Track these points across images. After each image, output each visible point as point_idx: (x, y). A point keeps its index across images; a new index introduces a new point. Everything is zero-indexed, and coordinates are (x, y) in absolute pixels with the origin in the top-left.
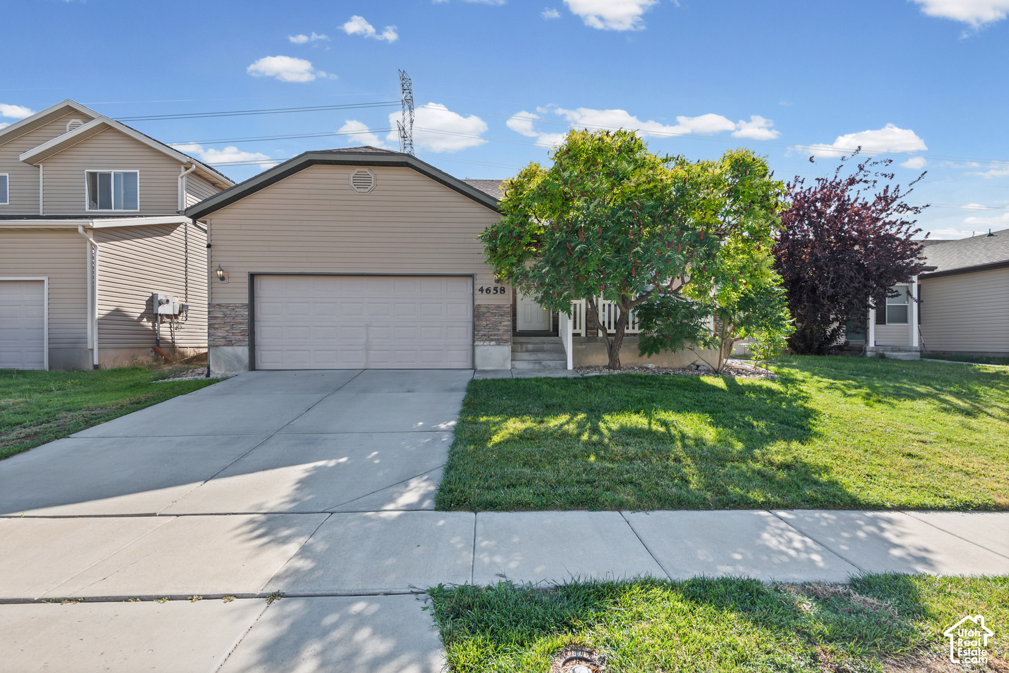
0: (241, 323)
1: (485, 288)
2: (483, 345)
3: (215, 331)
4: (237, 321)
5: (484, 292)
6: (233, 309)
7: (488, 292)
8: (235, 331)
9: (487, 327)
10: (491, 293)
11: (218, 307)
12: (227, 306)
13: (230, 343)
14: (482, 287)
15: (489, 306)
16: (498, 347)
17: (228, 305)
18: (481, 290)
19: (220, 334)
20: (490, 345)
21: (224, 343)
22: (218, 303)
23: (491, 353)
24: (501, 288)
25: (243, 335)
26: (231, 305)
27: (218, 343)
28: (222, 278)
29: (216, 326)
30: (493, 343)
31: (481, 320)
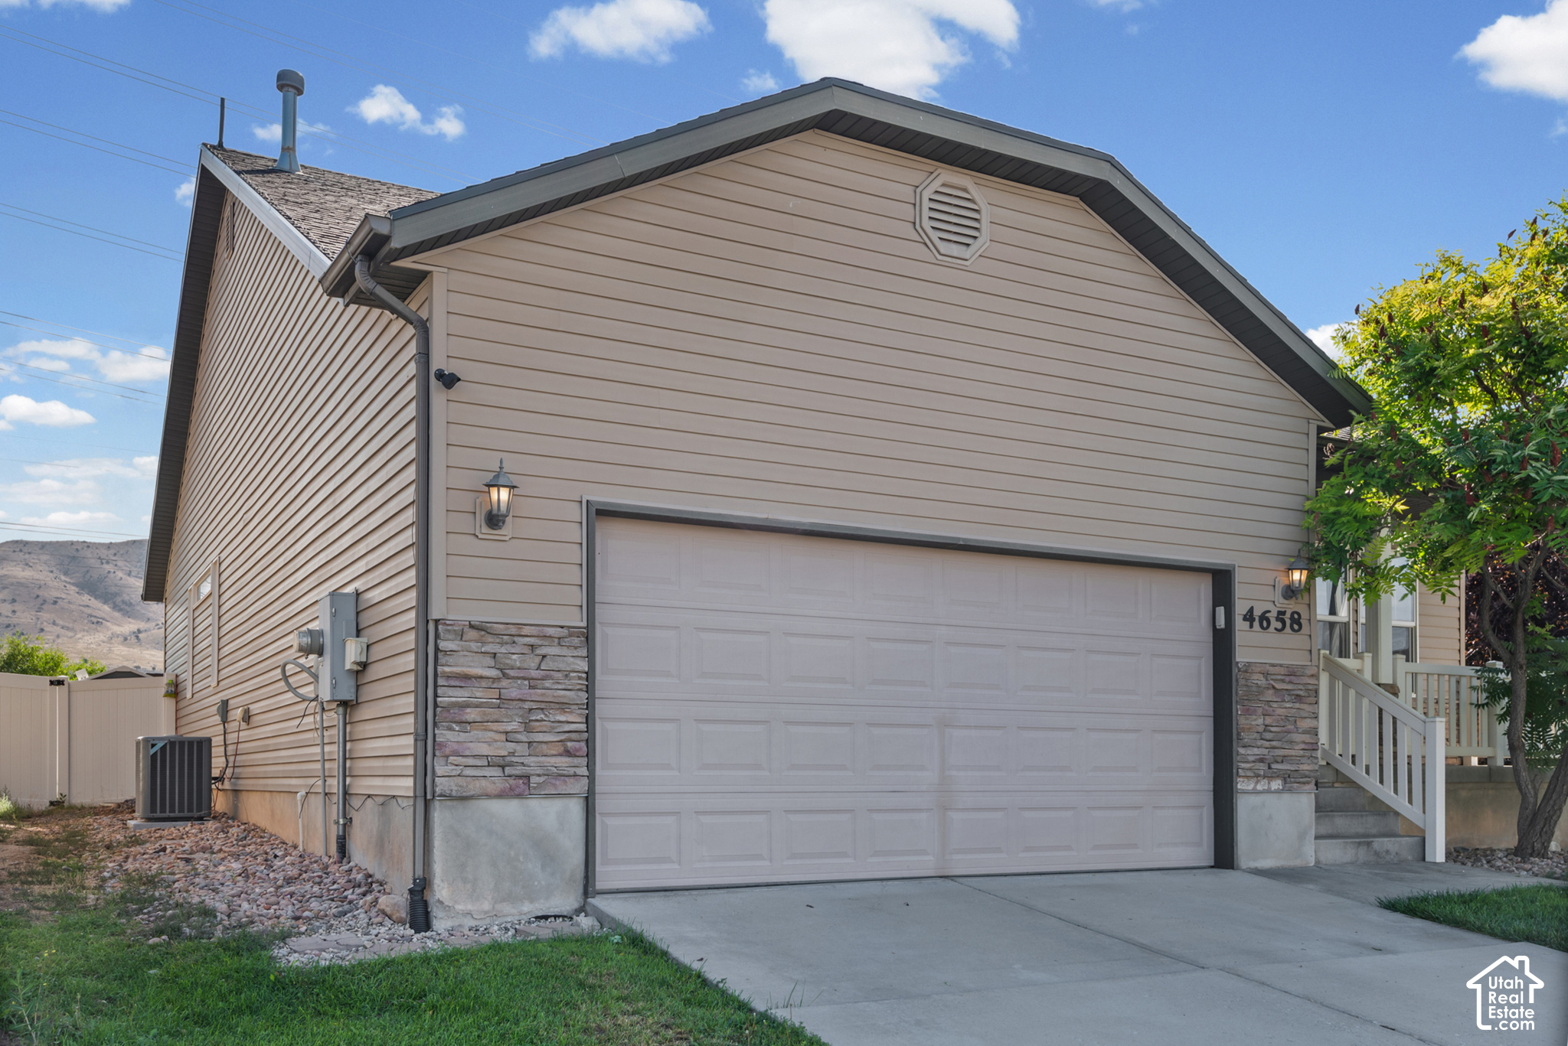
0: (563, 706)
1: (1257, 613)
2: (1255, 792)
3: (463, 737)
4: (550, 696)
5: (1256, 624)
6: (532, 647)
7: (1265, 624)
8: (540, 737)
9: (1268, 736)
10: (1271, 629)
11: (472, 634)
12: (512, 633)
13: (520, 787)
14: (1251, 610)
15: (1272, 670)
16: (1286, 796)
17: (513, 630)
18: (1249, 617)
19: (484, 749)
20: (1269, 791)
21: (500, 784)
22: (476, 618)
23: (1270, 818)
24: (1293, 613)
25: (568, 753)
26: (526, 630)
27: (476, 787)
28: (494, 520)
29: (471, 714)
30: (1276, 784)
31: (1254, 712)
